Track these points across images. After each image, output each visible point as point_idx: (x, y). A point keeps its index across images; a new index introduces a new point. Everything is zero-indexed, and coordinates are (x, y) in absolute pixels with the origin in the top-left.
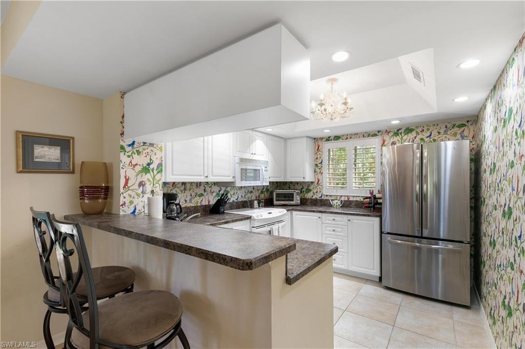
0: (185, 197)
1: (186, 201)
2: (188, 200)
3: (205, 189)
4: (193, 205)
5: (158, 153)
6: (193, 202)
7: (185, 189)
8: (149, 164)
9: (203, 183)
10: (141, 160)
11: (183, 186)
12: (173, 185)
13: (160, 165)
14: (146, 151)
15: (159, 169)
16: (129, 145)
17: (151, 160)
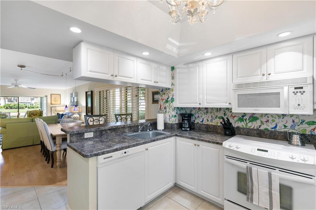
0: (207, 118)
1: (208, 120)
2: (209, 119)
3: (225, 114)
4: (214, 124)
5: (171, 92)
6: (213, 122)
7: (207, 112)
8: (168, 99)
9: (223, 108)
10: (165, 97)
11: (206, 110)
12: (199, 109)
13: (172, 98)
14: (167, 92)
15: (172, 101)
16: (161, 91)
17: (168, 96)
